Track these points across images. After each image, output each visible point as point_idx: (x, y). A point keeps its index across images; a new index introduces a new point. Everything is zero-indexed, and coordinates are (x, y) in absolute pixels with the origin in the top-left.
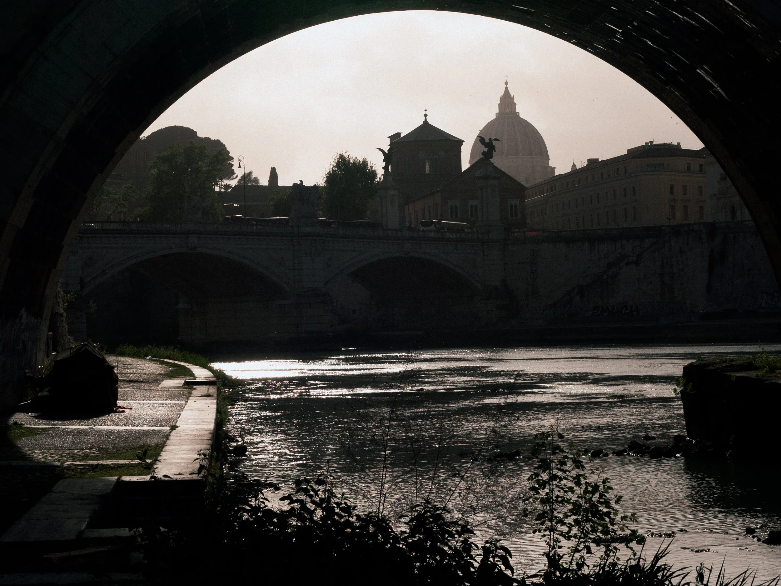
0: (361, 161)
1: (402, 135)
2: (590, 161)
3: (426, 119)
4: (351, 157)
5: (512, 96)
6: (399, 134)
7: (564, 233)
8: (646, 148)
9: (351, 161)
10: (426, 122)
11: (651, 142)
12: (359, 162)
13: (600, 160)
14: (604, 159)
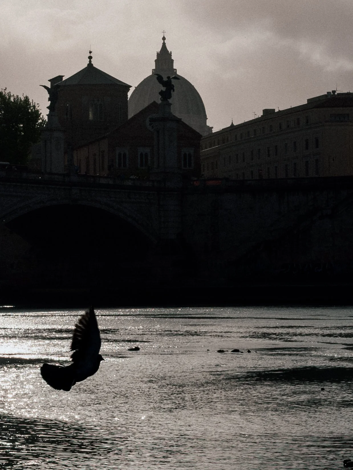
0: (23, 99)
1: (64, 79)
2: (266, 111)
3: (90, 61)
4: (12, 95)
5: (170, 52)
6: (61, 77)
7: (249, 182)
8: (329, 97)
9: (12, 99)
10: (90, 65)
11: (334, 92)
12: (21, 100)
13: (276, 111)
14: (282, 109)
